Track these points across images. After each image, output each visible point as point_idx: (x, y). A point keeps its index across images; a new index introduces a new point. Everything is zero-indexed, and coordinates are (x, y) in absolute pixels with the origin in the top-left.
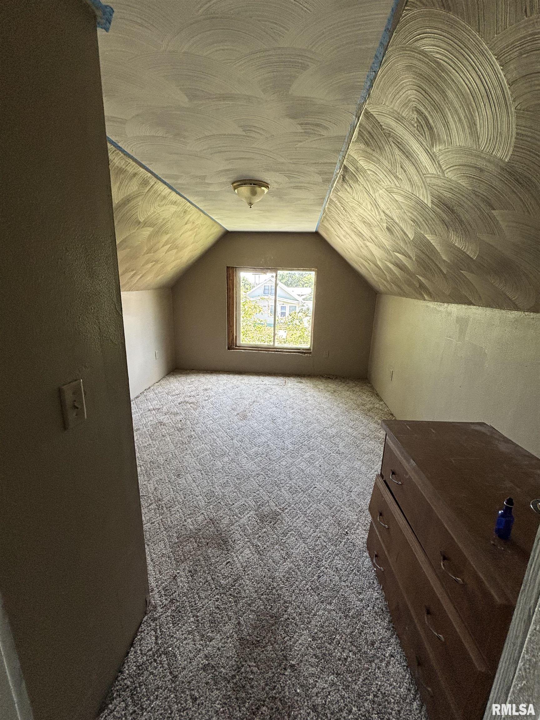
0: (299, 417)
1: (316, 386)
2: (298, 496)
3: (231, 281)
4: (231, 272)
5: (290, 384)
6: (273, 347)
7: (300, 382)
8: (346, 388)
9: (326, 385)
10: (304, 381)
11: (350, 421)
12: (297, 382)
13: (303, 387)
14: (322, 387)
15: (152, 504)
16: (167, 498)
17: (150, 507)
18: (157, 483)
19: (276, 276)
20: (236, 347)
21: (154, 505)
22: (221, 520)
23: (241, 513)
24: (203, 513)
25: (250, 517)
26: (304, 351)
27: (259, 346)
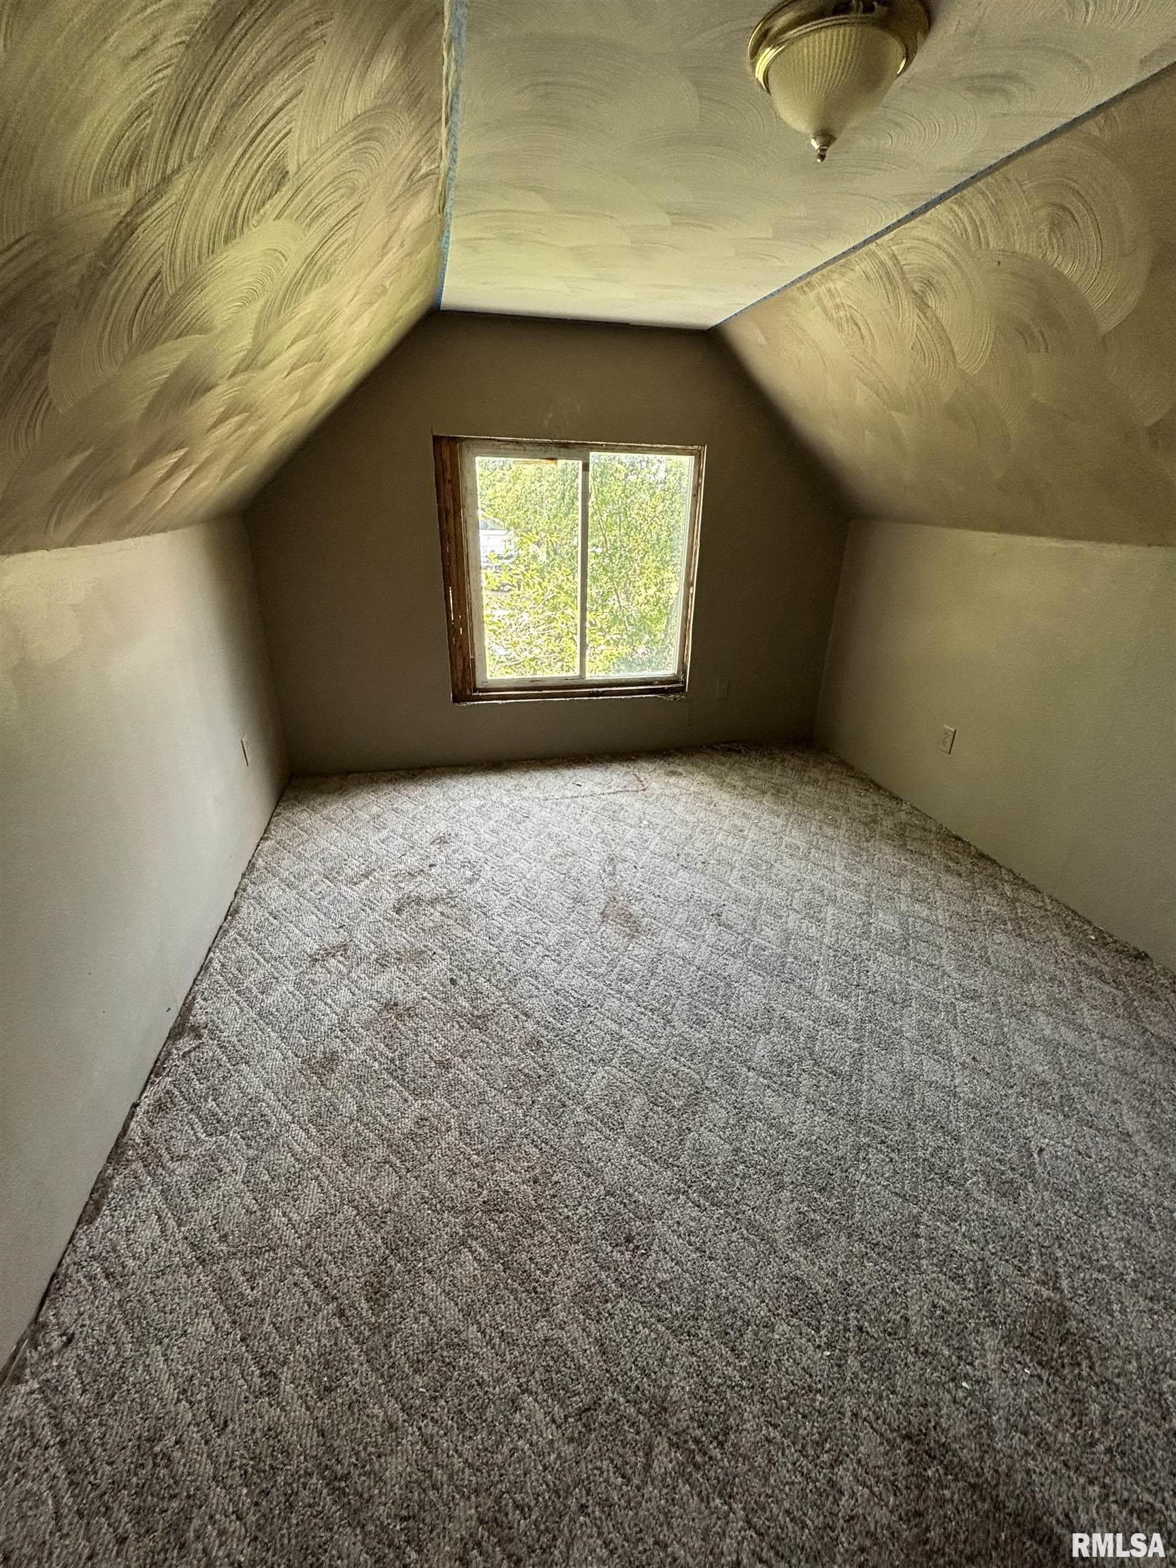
1: (720, 780)
3: (449, 486)
4: (446, 454)
5: (655, 784)
6: (580, 682)
7: (673, 773)
9: (740, 773)
10: (681, 770)
12: (668, 775)
13: (693, 789)
15: (651, 1447)
16: (681, 1387)
17: (657, 1469)
18: (586, 1313)
19: (586, 467)
20: (475, 692)
21: (662, 1445)
22: (937, 1424)
23: (963, 1353)
24: (855, 1415)
25: (1001, 1363)
26: (666, 686)
27: (541, 684)
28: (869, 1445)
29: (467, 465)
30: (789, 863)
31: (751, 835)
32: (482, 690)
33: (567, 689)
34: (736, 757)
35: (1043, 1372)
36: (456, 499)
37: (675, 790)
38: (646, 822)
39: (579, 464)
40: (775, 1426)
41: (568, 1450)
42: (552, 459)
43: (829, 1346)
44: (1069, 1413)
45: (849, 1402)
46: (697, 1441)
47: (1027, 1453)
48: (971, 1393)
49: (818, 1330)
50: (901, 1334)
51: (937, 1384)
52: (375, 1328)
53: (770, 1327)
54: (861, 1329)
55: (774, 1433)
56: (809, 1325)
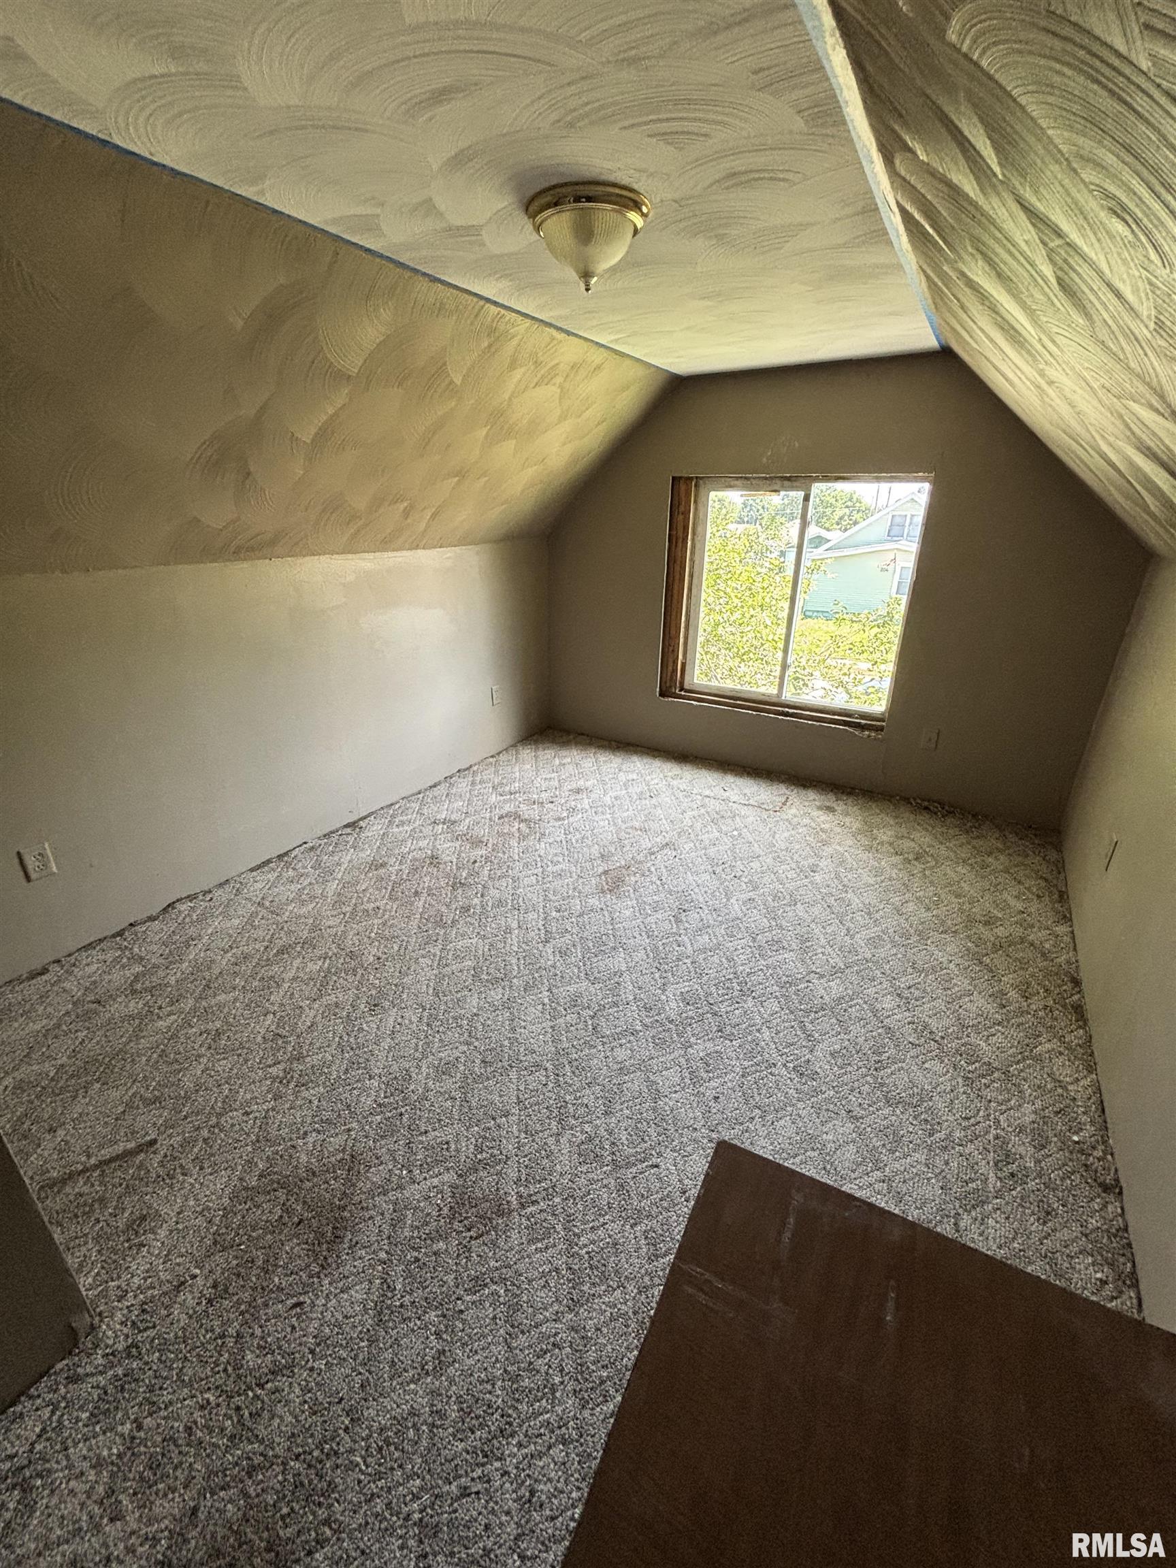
0: (757, 919)
1: (868, 830)
2: (590, 1176)
4: (683, 487)
5: (794, 811)
6: (774, 700)
7: (830, 809)
8: (964, 853)
9: (903, 831)
10: (839, 809)
11: (910, 970)
12: (819, 808)
13: (826, 826)
14: (885, 835)
15: (279, 1063)
16: (315, 1060)
17: (270, 1070)
18: (323, 1012)
19: (807, 498)
20: (680, 691)
21: (281, 1067)
22: (370, 1167)
23: (426, 1166)
24: (349, 1130)
25: (434, 1187)
26: (863, 722)
27: (739, 695)
28: (336, 1142)
29: (702, 499)
30: (816, 910)
31: (818, 878)
32: (687, 691)
33: (759, 704)
34: (924, 817)
35: (446, 1211)
36: (686, 528)
37: (806, 821)
38: (735, 833)
39: (801, 494)
40: (319, 1101)
41: (259, 1039)
42: (775, 491)
43: (380, 1105)
44: (427, 1232)
45: (354, 1125)
46: (292, 1077)
47: (382, 1214)
48: (401, 1177)
49: (385, 1097)
50: (414, 1133)
51: (395, 1159)
52: (268, 960)
53: (371, 1078)
54: (401, 1114)
55: (316, 1102)
56: (386, 1092)
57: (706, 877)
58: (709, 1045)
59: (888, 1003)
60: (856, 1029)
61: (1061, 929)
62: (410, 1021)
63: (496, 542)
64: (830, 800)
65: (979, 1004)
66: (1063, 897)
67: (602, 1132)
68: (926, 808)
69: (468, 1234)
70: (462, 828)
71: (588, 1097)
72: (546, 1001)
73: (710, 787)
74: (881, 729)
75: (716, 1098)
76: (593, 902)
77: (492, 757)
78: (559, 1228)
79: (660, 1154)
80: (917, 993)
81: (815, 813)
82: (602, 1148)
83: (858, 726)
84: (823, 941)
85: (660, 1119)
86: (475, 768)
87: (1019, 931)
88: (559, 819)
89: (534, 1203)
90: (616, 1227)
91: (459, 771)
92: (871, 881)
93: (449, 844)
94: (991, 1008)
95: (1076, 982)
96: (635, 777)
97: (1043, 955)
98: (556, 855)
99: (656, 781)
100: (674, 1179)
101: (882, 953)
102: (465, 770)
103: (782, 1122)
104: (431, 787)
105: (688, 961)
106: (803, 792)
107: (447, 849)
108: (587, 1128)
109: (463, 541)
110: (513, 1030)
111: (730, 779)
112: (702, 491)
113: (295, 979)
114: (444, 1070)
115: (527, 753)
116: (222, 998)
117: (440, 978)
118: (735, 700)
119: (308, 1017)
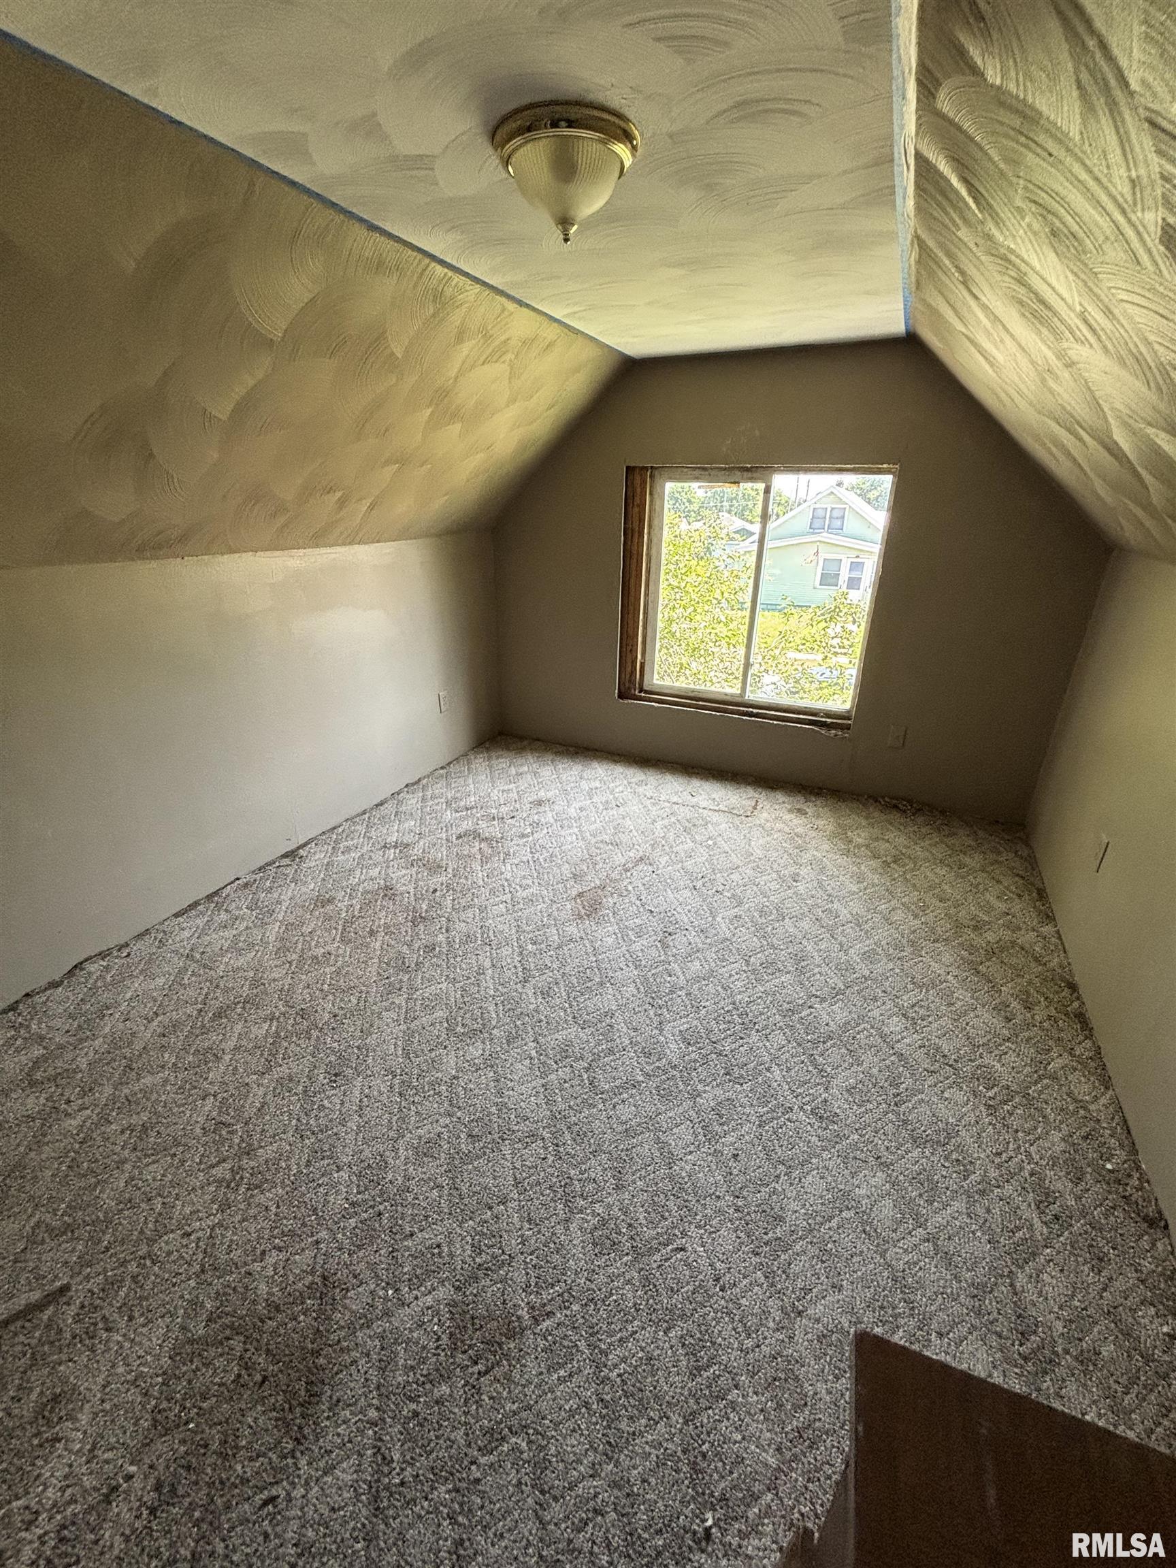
0: (747, 938)
2: (610, 1270)
3: (636, 510)
4: (638, 480)
5: (765, 815)
6: (739, 700)
7: (801, 812)
8: (940, 852)
9: (876, 831)
10: (810, 811)
11: (910, 986)
12: (790, 811)
13: (800, 830)
14: (860, 837)
19: (767, 491)
20: (640, 692)
22: (348, 1290)
23: (416, 1281)
25: (428, 1308)
26: (829, 720)
29: (658, 489)
30: (805, 924)
31: (801, 888)
32: (646, 692)
33: (722, 705)
34: (895, 816)
35: (445, 1339)
36: (642, 520)
37: (779, 826)
38: (710, 842)
39: (761, 486)
42: (735, 483)
47: (368, 1355)
48: (386, 1299)
49: (359, 1193)
50: (397, 1237)
54: (380, 1214)
57: (687, 893)
58: (719, 1091)
59: (895, 1025)
60: (868, 1058)
61: (1047, 930)
62: (379, 1091)
63: (439, 535)
64: (799, 801)
65: (984, 1020)
66: (1042, 894)
67: (616, 1212)
68: (895, 807)
69: (476, 1369)
70: (416, 851)
71: (596, 1168)
72: (533, 1053)
73: (676, 793)
74: (848, 727)
75: (735, 1156)
76: (572, 930)
77: (442, 768)
78: (582, 1345)
79: (684, 1234)
80: (922, 1012)
81: (788, 817)
82: (620, 1233)
83: (823, 725)
84: (818, 960)
85: (678, 1189)
86: (424, 781)
87: (1007, 935)
88: (523, 836)
89: (550, 1314)
90: (647, 1334)
91: (407, 786)
92: (855, 889)
93: (404, 872)
94: (997, 1023)
95: (1073, 987)
96: (598, 784)
97: (1036, 959)
98: (524, 878)
99: (621, 788)
100: (704, 1262)
101: (879, 968)
102: (413, 784)
103: (810, 1178)
104: (377, 806)
105: (682, 993)
106: (772, 794)
107: (402, 877)
108: (599, 1208)
109: (403, 534)
110: (500, 1093)
111: (696, 783)
112: (658, 481)
113: (237, 1049)
114: (425, 1150)
115: (479, 762)
116: (148, 1080)
117: (409, 1034)
118: (696, 700)
119: (257, 1095)
